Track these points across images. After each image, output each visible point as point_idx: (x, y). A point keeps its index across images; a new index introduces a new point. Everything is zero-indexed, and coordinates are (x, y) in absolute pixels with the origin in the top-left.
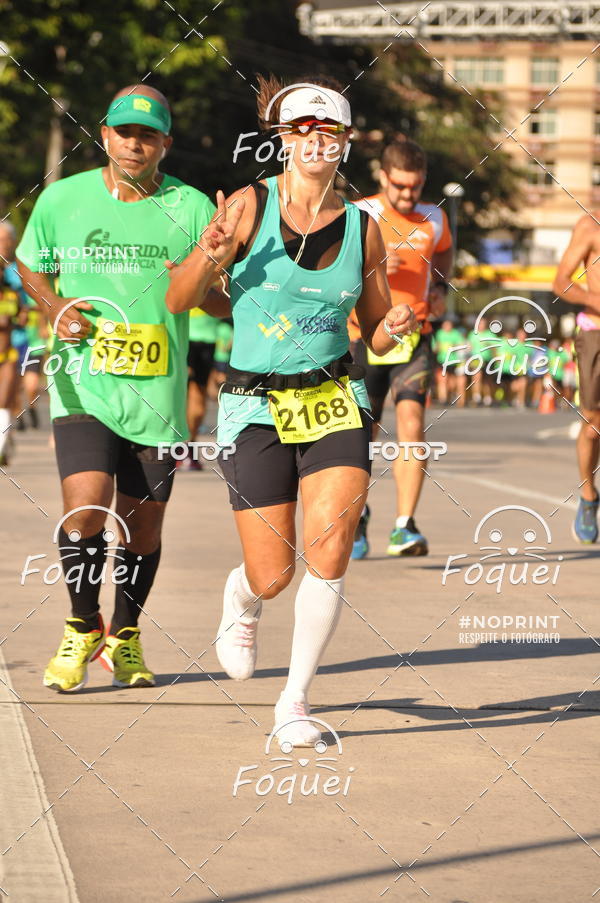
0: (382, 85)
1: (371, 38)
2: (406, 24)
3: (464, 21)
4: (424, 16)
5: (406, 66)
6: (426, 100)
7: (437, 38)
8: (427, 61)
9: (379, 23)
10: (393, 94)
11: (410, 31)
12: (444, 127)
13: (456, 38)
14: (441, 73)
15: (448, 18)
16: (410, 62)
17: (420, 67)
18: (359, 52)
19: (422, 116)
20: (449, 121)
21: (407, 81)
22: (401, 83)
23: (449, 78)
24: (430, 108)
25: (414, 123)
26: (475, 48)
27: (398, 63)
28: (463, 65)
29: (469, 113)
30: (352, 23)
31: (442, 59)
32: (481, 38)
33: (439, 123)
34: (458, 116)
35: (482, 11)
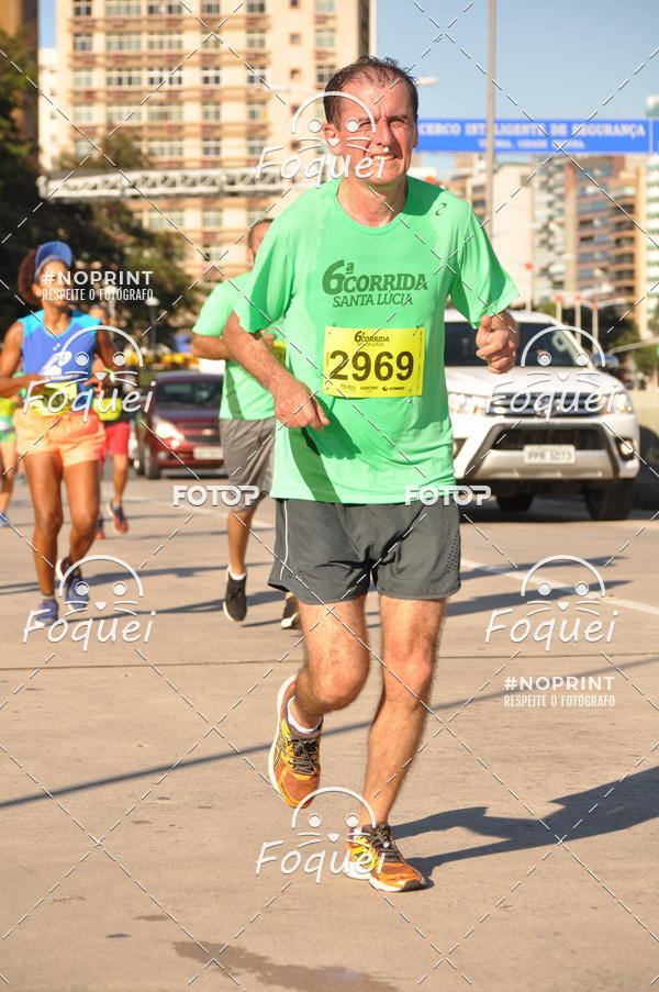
0: (99, 231)
1: (91, 198)
2: (114, 187)
3: (154, 185)
4: (126, 183)
5: (115, 217)
6: (131, 240)
7: (135, 197)
8: (130, 214)
9: (95, 188)
10: (107, 237)
11: (116, 193)
12: (144, 258)
13: (149, 197)
14: (140, 221)
15: (143, 183)
16: (118, 214)
17: (125, 218)
18: (82, 208)
19: (128, 251)
20: (147, 254)
21: (116, 227)
22: (112, 228)
23: (146, 224)
24: (133, 245)
25: (123, 256)
26: (163, 203)
27: (110, 215)
28: (156, 215)
29: (160, 248)
30: (76, 188)
31: (141, 211)
32: (166, 196)
33: (140, 255)
34: (153, 250)
35: (166, 179)
